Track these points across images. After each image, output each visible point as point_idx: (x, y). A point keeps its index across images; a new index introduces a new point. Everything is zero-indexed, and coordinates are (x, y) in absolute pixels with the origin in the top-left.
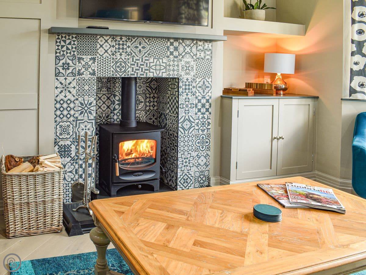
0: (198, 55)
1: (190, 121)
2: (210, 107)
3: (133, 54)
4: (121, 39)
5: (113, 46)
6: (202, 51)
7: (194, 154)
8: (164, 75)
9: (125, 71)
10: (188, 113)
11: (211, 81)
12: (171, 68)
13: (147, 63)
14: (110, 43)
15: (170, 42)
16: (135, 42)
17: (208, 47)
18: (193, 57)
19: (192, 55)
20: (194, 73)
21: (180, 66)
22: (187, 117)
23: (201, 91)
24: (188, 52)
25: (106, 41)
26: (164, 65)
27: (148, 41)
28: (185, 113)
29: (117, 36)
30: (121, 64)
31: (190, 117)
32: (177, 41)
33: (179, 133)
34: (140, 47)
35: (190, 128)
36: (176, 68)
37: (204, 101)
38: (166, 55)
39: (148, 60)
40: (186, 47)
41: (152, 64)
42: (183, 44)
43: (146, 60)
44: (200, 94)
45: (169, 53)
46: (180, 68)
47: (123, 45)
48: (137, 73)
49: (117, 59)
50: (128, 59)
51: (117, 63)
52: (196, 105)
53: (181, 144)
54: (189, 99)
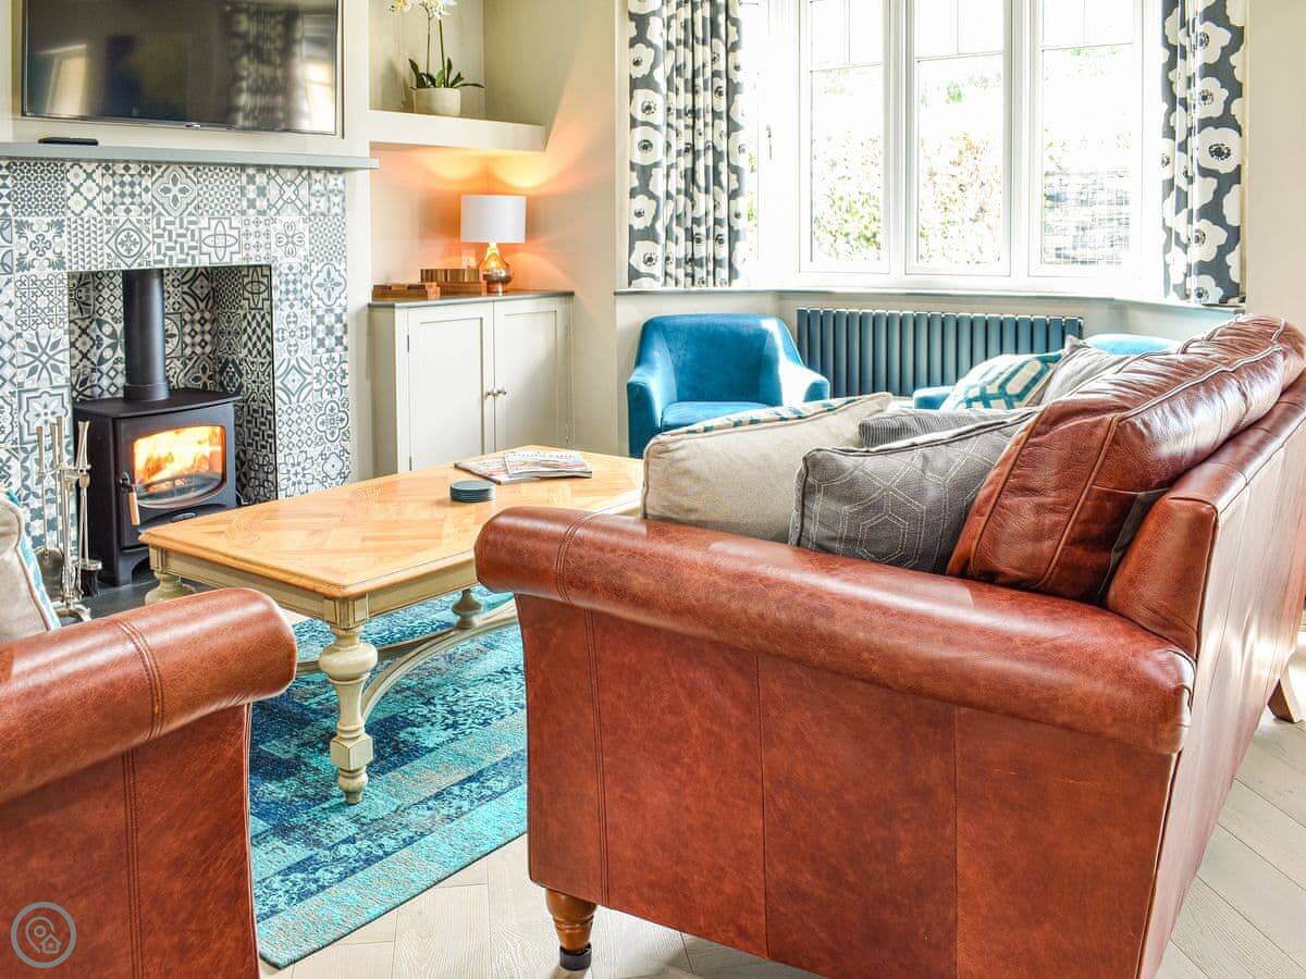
0: (314, 205)
1: (300, 370)
2: (345, 332)
3: (159, 208)
4: (127, 168)
5: (108, 189)
6: (322, 195)
7: (314, 452)
8: (237, 261)
9: (139, 254)
10: (296, 351)
11: (345, 270)
12: (252, 240)
13: (193, 231)
14: (99, 180)
15: (248, 175)
16: (162, 176)
17: (336, 185)
18: (301, 213)
19: (300, 206)
20: (305, 250)
21: (273, 234)
22: (293, 362)
23: (324, 295)
24: (289, 198)
25: (89, 176)
26: (235, 233)
27: (195, 174)
28: (290, 352)
29: (114, 162)
30: (128, 236)
31: (300, 361)
32: (264, 171)
33: (278, 402)
34: (175, 190)
35: (301, 389)
36: (262, 241)
37: (330, 319)
38: (239, 208)
39: (195, 223)
40: (285, 187)
41: (205, 234)
42: (278, 178)
43: (190, 223)
44: (320, 303)
45: (245, 203)
46: (273, 240)
47: (132, 184)
48: (171, 257)
49: (117, 221)
50: (147, 222)
51: (117, 232)
52: (314, 329)
53: (283, 430)
54: (295, 316)
